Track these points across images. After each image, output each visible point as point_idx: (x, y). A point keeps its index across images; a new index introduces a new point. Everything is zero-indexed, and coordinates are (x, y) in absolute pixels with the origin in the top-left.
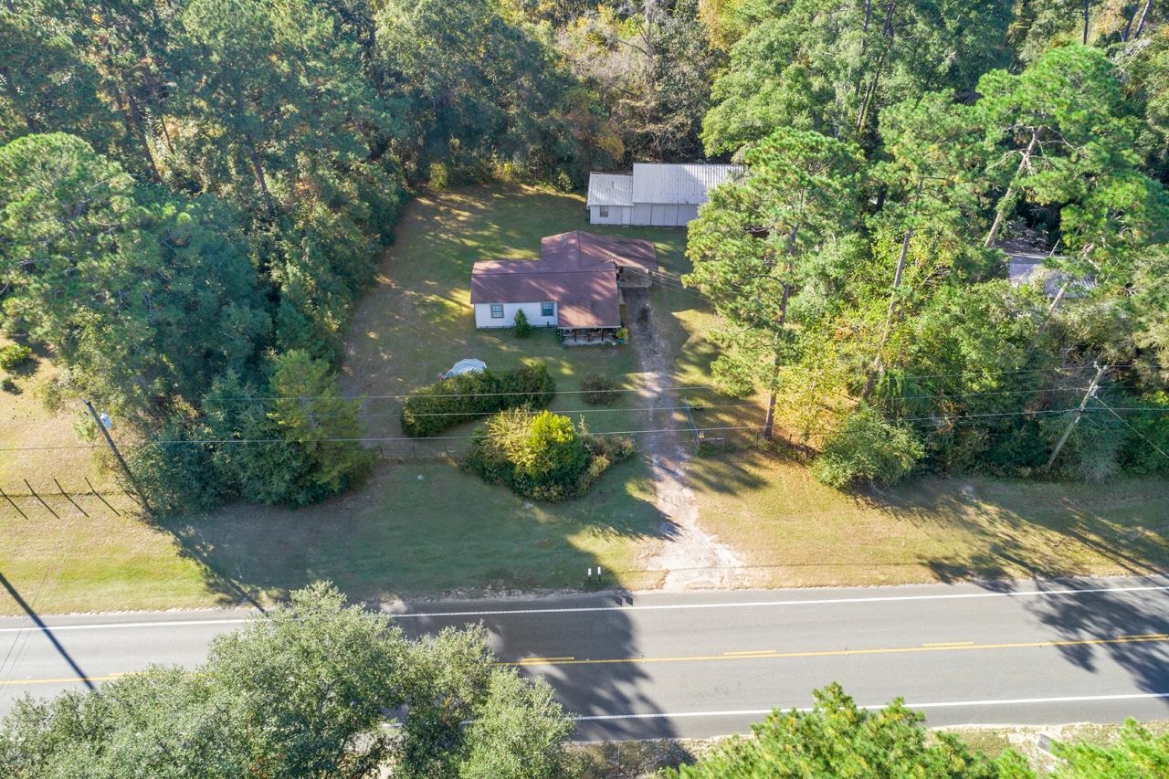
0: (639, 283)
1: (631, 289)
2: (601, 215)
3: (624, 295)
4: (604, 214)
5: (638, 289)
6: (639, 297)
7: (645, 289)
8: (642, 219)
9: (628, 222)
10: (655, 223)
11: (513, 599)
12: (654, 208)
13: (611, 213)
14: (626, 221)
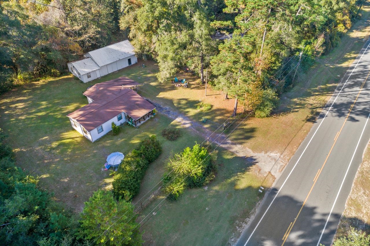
4: (89, 77)
8: (104, 72)
9: (100, 76)
11: (249, 223)
12: (108, 66)
13: (92, 75)
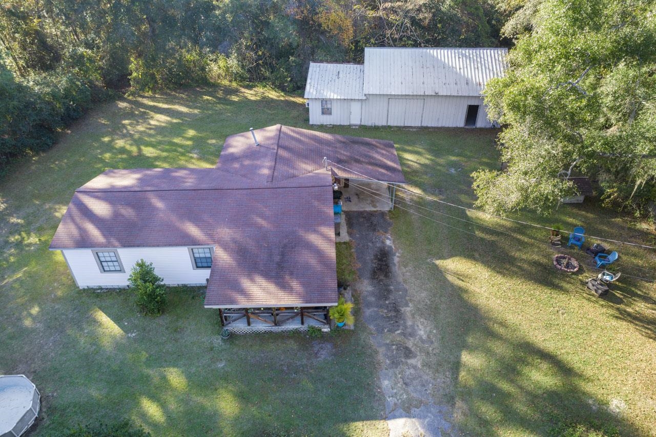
0: (373, 203)
1: (360, 214)
2: (323, 113)
3: (350, 224)
4: (326, 111)
5: (372, 214)
6: (373, 228)
7: (383, 214)
8: (376, 116)
9: (358, 123)
10: (392, 123)
12: (392, 102)
13: (336, 109)
14: (355, 120)
